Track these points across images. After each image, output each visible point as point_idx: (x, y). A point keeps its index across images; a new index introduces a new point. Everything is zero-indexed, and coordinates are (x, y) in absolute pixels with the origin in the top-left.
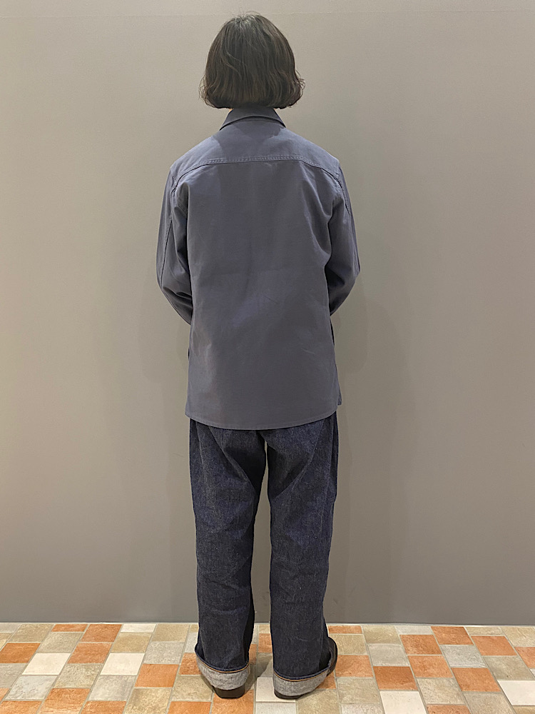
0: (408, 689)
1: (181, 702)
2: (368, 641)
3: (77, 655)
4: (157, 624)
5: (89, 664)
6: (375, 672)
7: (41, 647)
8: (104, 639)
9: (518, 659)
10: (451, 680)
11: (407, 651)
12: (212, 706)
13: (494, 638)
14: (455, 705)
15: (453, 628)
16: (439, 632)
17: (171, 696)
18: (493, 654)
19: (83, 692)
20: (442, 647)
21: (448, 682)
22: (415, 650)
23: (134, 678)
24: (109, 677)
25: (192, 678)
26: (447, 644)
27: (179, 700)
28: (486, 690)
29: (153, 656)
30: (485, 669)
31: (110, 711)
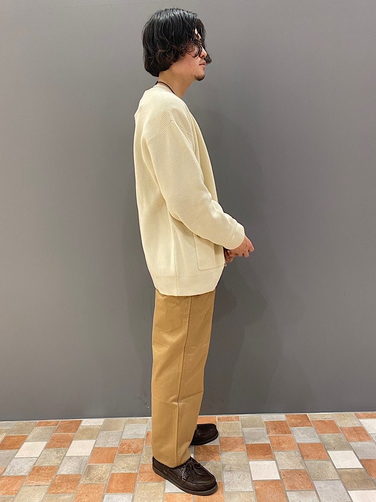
0: (268, 459)
1: (118, 474)
2: (243, 426)
3: (51, 443)
4: (105, 419)
5: (59, 448)
6: (247, 448)
7: (28, 438)
8: (70, 431)
9: (341, 435)
10: (297, 452)
11: (268, 433)
12: (138, 476)
13: (327, 422)
14: (298, 470)
15: (299, 415)
16: (290, 418)
17: (111, 469)
18: (325, 433)
19: (54, 469)
20: (292, 429)
21: (295, 454)
22: (274, 432)
23: (87, 458)
24: (71, 457)
25: (126, 456)
26: (295, 426)
27: (116, 472)
28: (320, 458)
29: (101, 441)
30: (320, 444)
31: (71, 481)
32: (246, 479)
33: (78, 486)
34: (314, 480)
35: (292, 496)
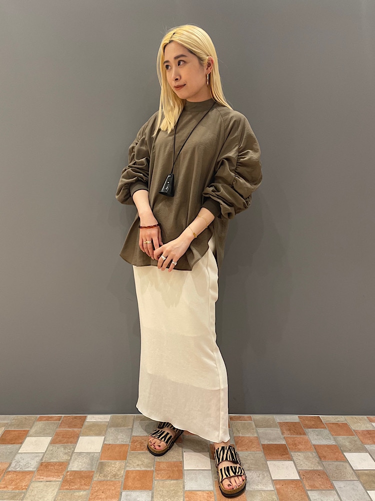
0: (285, 459)
1: (133, 471)
2: (256, 426)
3: (57, 438)
4: (112, 415)
5: (66, 444)
6: (263, 448)
7: (30, 433)
8: (75, 426)
9: (356, 438)
10: (314, 453)
11: (283, 433)
12: (155, 474)
13: (340, 424)
14: (317, 471)
15: (312, 417)
16: (304, 420)
17: (126, 466)
18: (340, 435)
19: (63, 465)
20: (306, 430)
21: (312, 455)
22: (288, 432)
23: (98, 454)
24: (80, 453)
25: (139, 453)
26: (309, 428)
27: (131, 469)
28: (337, 460)
29: (111, 438)
30: (335, 445)
31: (84, 478)
32: (266, 478)
33: (93, 482)
34: (334, 480)
35: (313, 495)
